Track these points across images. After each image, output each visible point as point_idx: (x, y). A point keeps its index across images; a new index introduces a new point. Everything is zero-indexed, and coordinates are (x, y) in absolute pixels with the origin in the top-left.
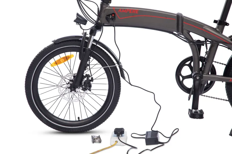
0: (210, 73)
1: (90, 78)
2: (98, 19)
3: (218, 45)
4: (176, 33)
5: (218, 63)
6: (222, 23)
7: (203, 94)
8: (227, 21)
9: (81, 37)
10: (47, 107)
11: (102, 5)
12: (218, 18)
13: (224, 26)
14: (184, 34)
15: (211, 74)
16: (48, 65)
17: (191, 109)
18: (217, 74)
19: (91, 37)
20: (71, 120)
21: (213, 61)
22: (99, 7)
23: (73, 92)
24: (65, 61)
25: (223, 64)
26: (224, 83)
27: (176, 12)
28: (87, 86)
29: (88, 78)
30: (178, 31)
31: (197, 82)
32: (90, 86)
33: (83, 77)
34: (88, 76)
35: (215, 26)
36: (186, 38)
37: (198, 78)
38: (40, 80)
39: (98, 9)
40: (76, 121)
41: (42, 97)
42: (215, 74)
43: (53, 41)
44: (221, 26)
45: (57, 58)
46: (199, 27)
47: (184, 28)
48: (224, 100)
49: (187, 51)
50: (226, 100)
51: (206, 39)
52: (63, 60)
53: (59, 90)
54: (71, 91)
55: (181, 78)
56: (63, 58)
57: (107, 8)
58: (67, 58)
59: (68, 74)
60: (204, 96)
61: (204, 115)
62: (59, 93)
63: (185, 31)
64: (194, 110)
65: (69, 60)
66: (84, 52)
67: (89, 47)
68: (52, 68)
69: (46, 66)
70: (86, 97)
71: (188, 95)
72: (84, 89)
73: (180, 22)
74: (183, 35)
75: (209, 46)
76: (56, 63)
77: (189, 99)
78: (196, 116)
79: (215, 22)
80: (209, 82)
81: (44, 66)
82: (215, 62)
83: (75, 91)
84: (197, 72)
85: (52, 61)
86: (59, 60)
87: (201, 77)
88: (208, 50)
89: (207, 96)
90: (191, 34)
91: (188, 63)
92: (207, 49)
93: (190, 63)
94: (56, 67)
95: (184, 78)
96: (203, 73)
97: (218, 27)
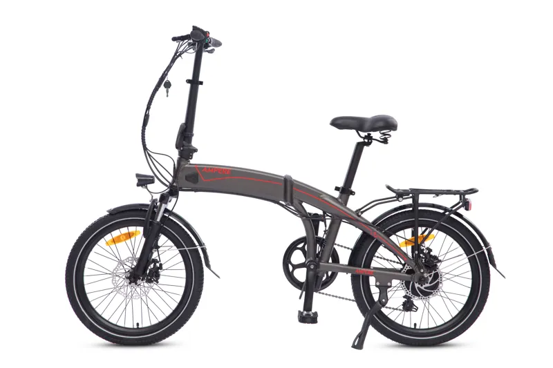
0: (330, 261)
1: (158, 265)
2: (174, 181)
3: (341, 221)
4: (283, 203)
5: (342, 246)
6: (346, 191)
7: (321, 291)
8: (353, 188)
9: (147, 205)
10: (94, 304)
11: (179, 161)
12: (341, 185)
13: (349, 196)
14: (294, 204)
15: (333, 261)
16: (102, 242)
17: (302, 311)
18: (341, 263)
19: (161, 205)
20: (126, 326)
21: (334, 243)
22: (176, 163)
23: (133, 284)
24: (127, 238)
25: (348, 248)
26: (350, 275)
27: (283, 174)
28: (154, 276)
29: (155, 265)
30: (285, 200)
31: (311, 273)
32: (158, 276)
33: (148, 263)
34: (155, 261)
35: (336, 194)
36: (297, 211)
37: (312, 267)
38: (88, 264)
39: (174, 165)
40: (134, 329)
41: (88, 289)
42: (339, 262)
43: (108, 211)
44: (344, 196)
45: (116, 233)
46: (315, 196)
47: (294, 196)
48: (350, 300)
49: (298, 229)
50: (353, 301)
51: (324, 213)
52: (124, 237)
53: (113, 280)
54: (130, 283)
55: (291, 268)
56: (125, 234)
57: (186, 166)
58: (129, 235)
59: (128, 258)
60: (323, 294)
61: (318, 318)
62: (113, 284)
63: (296, 202)
64: (305, 312)
65: (133, 239)
66: (150, 226)
67: (158, 220)
68: (107, 248)
69: (98, 243)
70: (151, 294)
71: (300, 291)
72: (149, 281)
73: (289, 188)
74: (292, 205)
75: (328, 222)
76: (114, 241)
77: (300, 298)
78: (307, 320)
79: (337, 189)
80: (330, 273)
81: (96, 243)
82: (338, 245)
83: (136, 284)
84: (311, 259)
85: (108, 237)
86: (119, 237)
87: (317, 266)
88: (327, 229)
89: (326, 294)
90: (304, 204)
91: (301, 246)
92: (326, 226)
93: (304, 246)
94: (113, 246)
95: (295, 267)
96: (320, 261)
97: (340, 197)
